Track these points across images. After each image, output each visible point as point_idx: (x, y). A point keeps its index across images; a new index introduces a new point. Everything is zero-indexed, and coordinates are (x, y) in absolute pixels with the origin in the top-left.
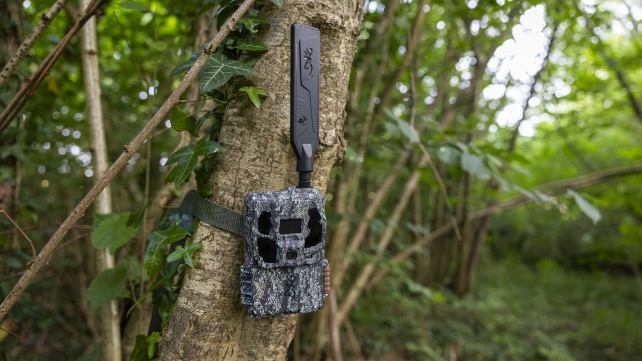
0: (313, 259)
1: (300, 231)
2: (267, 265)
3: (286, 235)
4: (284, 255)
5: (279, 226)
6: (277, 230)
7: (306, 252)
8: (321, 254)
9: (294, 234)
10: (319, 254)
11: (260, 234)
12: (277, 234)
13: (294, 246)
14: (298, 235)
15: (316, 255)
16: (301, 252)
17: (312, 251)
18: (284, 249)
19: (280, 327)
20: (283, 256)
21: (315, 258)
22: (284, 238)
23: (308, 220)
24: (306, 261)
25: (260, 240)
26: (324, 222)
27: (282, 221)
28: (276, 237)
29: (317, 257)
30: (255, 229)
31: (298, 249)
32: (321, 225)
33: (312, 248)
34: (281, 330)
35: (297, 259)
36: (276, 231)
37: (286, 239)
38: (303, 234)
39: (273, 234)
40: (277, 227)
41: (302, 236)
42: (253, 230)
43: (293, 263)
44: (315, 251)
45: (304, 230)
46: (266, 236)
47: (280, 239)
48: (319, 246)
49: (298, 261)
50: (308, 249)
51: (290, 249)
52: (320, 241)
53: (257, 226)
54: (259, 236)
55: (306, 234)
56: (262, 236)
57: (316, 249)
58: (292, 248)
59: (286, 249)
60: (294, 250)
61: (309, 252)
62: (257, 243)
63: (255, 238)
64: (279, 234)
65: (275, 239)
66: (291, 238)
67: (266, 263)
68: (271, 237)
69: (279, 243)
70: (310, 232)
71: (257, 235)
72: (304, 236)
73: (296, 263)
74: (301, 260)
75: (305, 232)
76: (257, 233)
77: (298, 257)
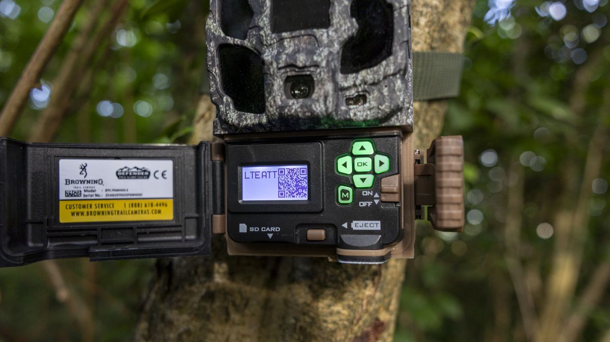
0: (367, 105)
1: (326, 23)
2: (240, 117)
3: (284, 34)
4: (278, 84)
5: (268, 11)
6: (264, 21)
7: (346, 85)
8: (392, 91)
9: (309, 31)
10: (385, 91)
11: (223, 35)
12: (262, 33)
13: (301, 59)
14: (323, 34)
15: (376, 93)
16: (324, 76)
18: (275, 65)
19: (339, 312)
20: (276, 87)
21: (374, 104)
22: (281, 40)
24: (347, 112)
25: (223, 48)
28: (260, 42)
29: (381, 100)
30: (213, 25)
31: (317, 65)
32: (391, 7)
33: (363, 73)
34: (341, 320)
35: (314, 96)
36: (261, 24)
37: (285, 43)
38: (336, 31)
39: (254, 33)
40: (264, 12)
41: (332, 37)
42: (207, 26)
43: (301, 107)
44: (374, 84)
45: (340, 20)
46: (238, 41)
47: (271, 44)
48: (385, 69)
49: (318, 101)
50: (351, 77)
51: (292, 66)
52: (390, 53)
53: (217, 15)
54: (221, 41)
55: (343, 28)
56: (230, 40)
57: (376, 76)
58: (296, 62)
59: (280, 66)
60: (305, 67)
61: (355, 85)
62: (217, 60)
63: (212, 47)
64: (269, 32)
65: (258, 47)
66: (299, 41)
67: (239, 112)
68: (252, 42)
69: (266, 54)
70: (356, 25)
71: (216, 38)
72: (338, 37)
73: (310, 106)
74: (326, 98)
75: (341, 26)
76: (217, 34)
77: (316, 90)
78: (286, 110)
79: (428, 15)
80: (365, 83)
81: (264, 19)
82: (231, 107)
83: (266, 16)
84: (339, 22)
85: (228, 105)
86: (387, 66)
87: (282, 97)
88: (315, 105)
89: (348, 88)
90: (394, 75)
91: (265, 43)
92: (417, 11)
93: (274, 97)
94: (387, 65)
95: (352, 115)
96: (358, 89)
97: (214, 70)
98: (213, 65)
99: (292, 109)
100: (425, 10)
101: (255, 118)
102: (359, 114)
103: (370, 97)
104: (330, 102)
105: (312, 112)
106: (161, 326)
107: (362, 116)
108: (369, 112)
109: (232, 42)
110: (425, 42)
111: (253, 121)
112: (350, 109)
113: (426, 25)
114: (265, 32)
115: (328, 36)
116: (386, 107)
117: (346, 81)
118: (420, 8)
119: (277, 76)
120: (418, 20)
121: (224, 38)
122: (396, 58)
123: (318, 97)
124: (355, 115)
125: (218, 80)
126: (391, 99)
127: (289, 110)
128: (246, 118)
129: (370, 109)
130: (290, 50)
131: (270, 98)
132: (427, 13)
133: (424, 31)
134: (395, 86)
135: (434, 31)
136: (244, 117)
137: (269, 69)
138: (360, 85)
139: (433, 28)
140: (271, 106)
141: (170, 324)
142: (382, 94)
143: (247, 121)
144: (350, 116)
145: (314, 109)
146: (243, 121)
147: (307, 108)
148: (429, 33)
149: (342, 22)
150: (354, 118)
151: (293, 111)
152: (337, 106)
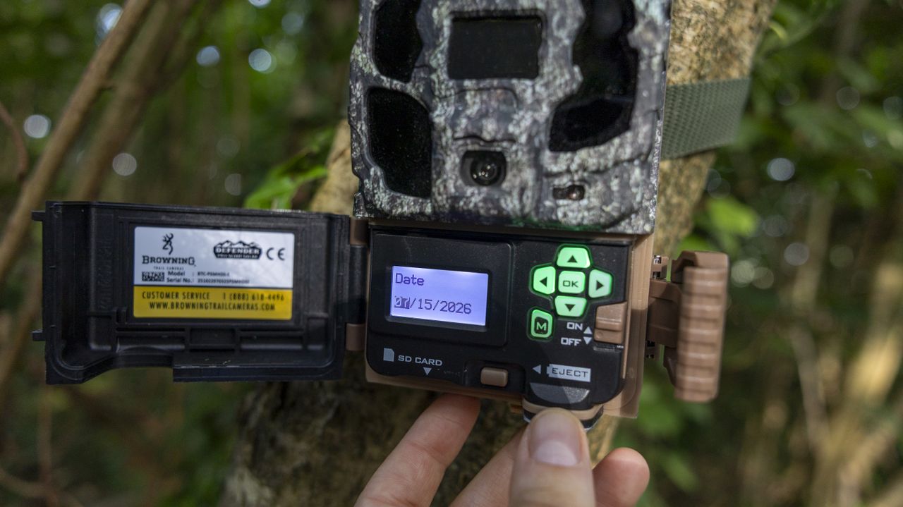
0: (584, 202)
1: (532, 71)
2: (393, 200)
3: (468, 83)
4: (452, 161)
5: (445, 44)
6: (438, 59)
7: (555, 169)
8: (625, 185)
9: (505, 82)
10: (615, 184)
11: (375, 73)
12: (434, 77)
13: (490, 128)
14: (525, 88)
15: (600, 186)
16: (523, 157)
17: (583, 167)
18: (449, 133)
20: (448, 166)
21: (595, 202)
22: (462, 92)
23: (572, 25)
24: (553, 210)
25: (374, 93)
26: (649, 36)
27: (459, 19)
28: (430, 90)
29: (607, 198)
30: (362, 56)
31: (512, 139)
32: (636, 53)
33: (583, 154)
35: (505, 185)
36: (433, 63)
37: (468, 97)
38: (547, 85)
39: (422, 75)
40: (439, 45)
41: (540, 94)
42: (352, 57)
43: (485, 200)
44: (598, 172)
45: (554, 69)
46: (397, 84)
47: (446, 97)
48: (617, 151)
49: (510, 193)
50: (564, 157)
51: (474, 136)
52: (627, 127)
53: (368, 42)
54: (372, 83)
55: (558, 82)
56: (386, 82)
57: (602, 161)
58: (481, 132)
59: (457, 135)
60: (493, 141)
61: (568, 171)
62: (364, 110)
63: (358, 89)
64: (444, 76)
65: (427, 98)
66: (489, 96)
67: (392, 194)
68: (417, 89)
69: (437, 112)
70: (579, 78)
71: (365, 77)
72: (549, 96)
73: (498, 200)
74: (522, 190)
75: (555, 78)
76: (366, 70)
77: (509, 176)
78: (461, 203)
79: (700, 25)
80: (585, 169)
81: (439, 56)
82: (381, 184)
83: (442, 52)
84: (552, 73)
85: (376, 181)
86: (621, 147)
87: (456, 181)
88: (506, 200)
89: (559, 175)
90: (631, 161)
91: (437, 93)
92: (682, 18)
93: (445, 181)
94: (621, 145)
95: (560, 215)
96: (573, 177)
97: (359, 126)
98: (358, 118)
99: (470, 202)
100: (695, 17)
101: (415, 204)
102: (570, 214)
103: (590, 191)
104: (528, 197)
105: (500, 210)
106: (269, 453)
107: (576, 218)
108: (586, 214)
109: (388, 85)
110: (690, 68)
111: (412, 209)
112: (558, 206)
113: (694, 41)
114: (438, 77)
115: (534, 92)
116: (613, 209)
117: (556, 163)
118: (686, 14)
119: (451, 150)
120: (683, 32)
121: (377, 78)
122: (636, 136)
123: (511, 188)
124: (565, 215)
125: (364, 141)
126: (623, 197)
127: (465, 203)
128: (401, 204)
129: (589, 209)
130: (473, 110)
131: (439, 181)
132: (697, 22)
133: (690, 50)
134: (629, 178)
135: (705, 50)
136: (399, 201)
137: (440, 138)
138: (577, 171)
139: (705, 45)
140: (440, 194)
141: (282, 452)
142: (609, 187)
143: (402, 208)
144: (557, 216)
145: (504, 205)
146: (397, 207)
147: (493, 203)
148: (697, 54)
149: (557, 72)
150: (563, 220)
151: (471, 205)
152: (539, 201)
